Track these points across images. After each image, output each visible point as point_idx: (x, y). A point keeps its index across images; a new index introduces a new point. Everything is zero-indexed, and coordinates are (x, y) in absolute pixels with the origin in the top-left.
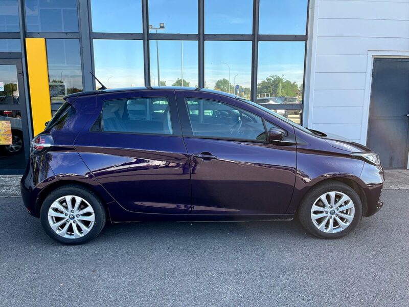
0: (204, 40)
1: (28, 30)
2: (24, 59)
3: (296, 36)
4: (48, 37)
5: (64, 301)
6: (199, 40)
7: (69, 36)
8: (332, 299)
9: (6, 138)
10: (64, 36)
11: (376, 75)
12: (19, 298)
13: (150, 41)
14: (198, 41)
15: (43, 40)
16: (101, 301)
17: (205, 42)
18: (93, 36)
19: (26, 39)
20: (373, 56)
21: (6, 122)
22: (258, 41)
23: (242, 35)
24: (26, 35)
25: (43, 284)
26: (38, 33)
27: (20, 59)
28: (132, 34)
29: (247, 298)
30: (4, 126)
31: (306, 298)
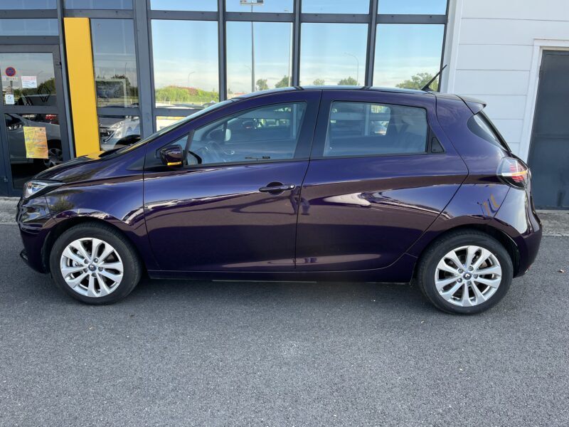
0: (300, 22)
1: (67, 7)
2: (62, 45)
3: (431, 16)
4: (93, 16)
5: (90, 347)
6: (294, 22)
7: (120, 15)
8: (421, 363)
9: (41, 150)
10: (114, 15)
11: (544, 75)
12: (37, 340)
13: (227, 22)
14: (292, 24)
15: (86, 20)
16: (135, 349)
17: (303, 24)
18: (152, 15)
19: (65, 19)
20: (541, 47)
21: (41, 130)
22: (376, 23)
23: (354, 15)
24: (65, 13)
25: (69, 327)
26: (81, 10)
27: (56, 45)
28: (203, 13)
29: (314, 357)
30: (37, 134)
31: (387, 361)
